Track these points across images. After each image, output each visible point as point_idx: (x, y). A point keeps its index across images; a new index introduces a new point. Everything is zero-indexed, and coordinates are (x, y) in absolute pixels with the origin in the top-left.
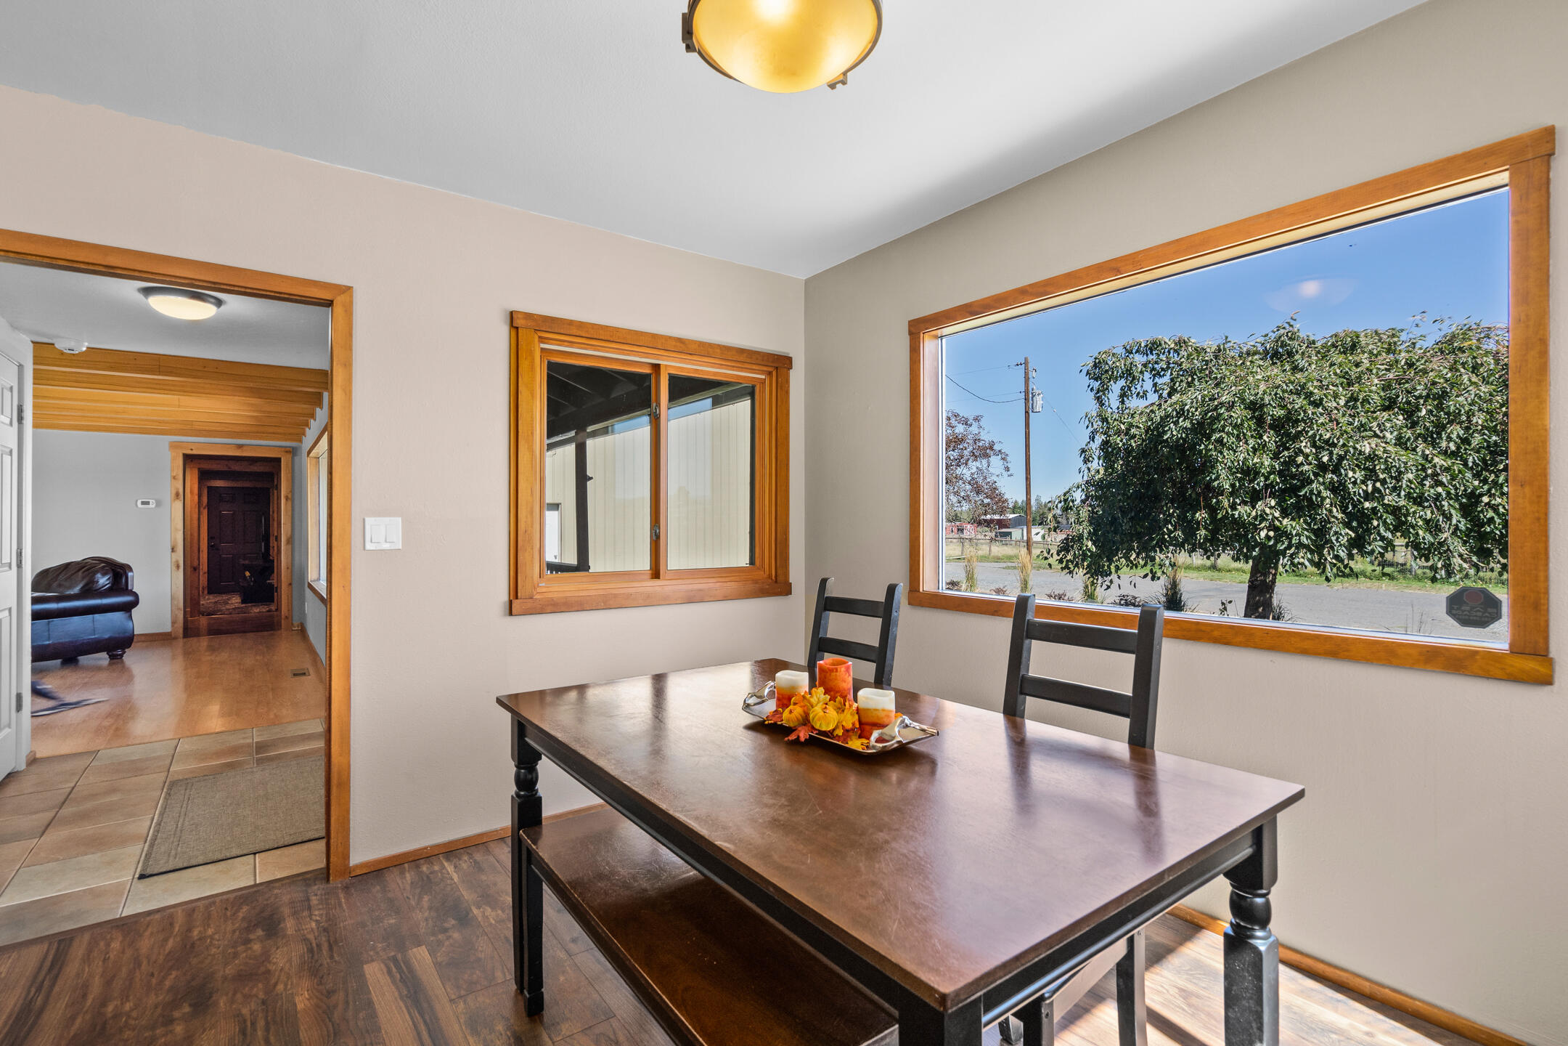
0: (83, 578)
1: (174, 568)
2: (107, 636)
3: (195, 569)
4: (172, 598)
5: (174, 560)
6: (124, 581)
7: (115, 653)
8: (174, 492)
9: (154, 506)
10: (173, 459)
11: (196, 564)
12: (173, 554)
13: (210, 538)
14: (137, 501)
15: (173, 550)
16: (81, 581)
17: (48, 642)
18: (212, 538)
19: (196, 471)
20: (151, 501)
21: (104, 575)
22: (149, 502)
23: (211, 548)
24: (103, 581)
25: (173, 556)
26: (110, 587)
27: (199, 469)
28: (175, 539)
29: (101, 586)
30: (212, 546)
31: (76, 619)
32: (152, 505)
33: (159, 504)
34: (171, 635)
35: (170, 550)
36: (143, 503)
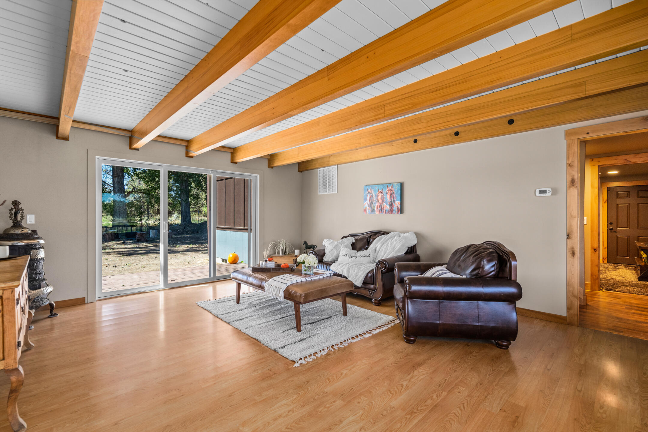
0: (473, 263)
1: (570, 255)
2: (492, 325)
3: (595, 250)
4: (568, 284)
5: (569, 247)
6: (508, 269)
7: (500, 342)
8: (570, 179)
9: (550, 194)
10: (569, 146)
11: (596, 246)
12: (568, 240)
13: (610, 223)
14: (536, 190)
15: (568, 237)
16: (471, 265)
17: (438, 322)
18: (611, 224)
19: (597, 167)
20: (547, 189)
21: (489, 261)
22: (546, 191)
23: (610, 230)
24: (489, 267)
25: (568, 243)
26: (494, 275)
27: (599, 166)
28: (571, 226)
29: (487, 273)
30: (611, 229)
31: (462, 303)
32: (549, 194)
33: (555, 192)
34: (566, 320)
35: (566, 237)
36: (541, 192)
